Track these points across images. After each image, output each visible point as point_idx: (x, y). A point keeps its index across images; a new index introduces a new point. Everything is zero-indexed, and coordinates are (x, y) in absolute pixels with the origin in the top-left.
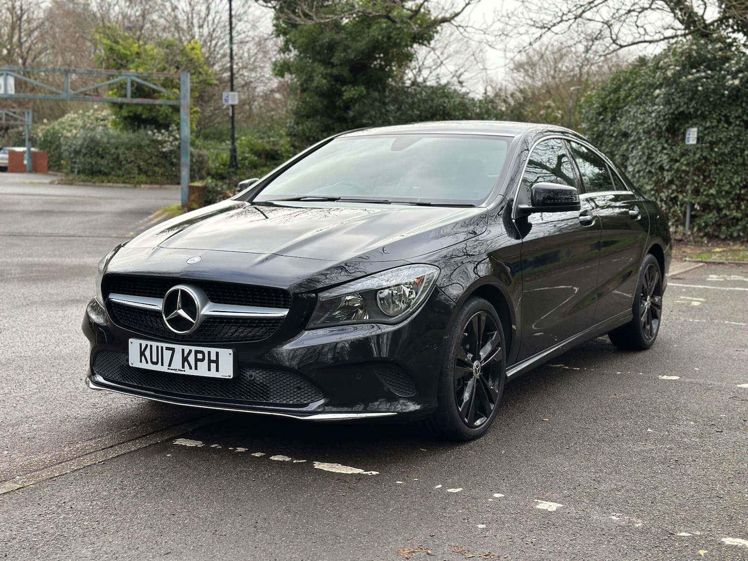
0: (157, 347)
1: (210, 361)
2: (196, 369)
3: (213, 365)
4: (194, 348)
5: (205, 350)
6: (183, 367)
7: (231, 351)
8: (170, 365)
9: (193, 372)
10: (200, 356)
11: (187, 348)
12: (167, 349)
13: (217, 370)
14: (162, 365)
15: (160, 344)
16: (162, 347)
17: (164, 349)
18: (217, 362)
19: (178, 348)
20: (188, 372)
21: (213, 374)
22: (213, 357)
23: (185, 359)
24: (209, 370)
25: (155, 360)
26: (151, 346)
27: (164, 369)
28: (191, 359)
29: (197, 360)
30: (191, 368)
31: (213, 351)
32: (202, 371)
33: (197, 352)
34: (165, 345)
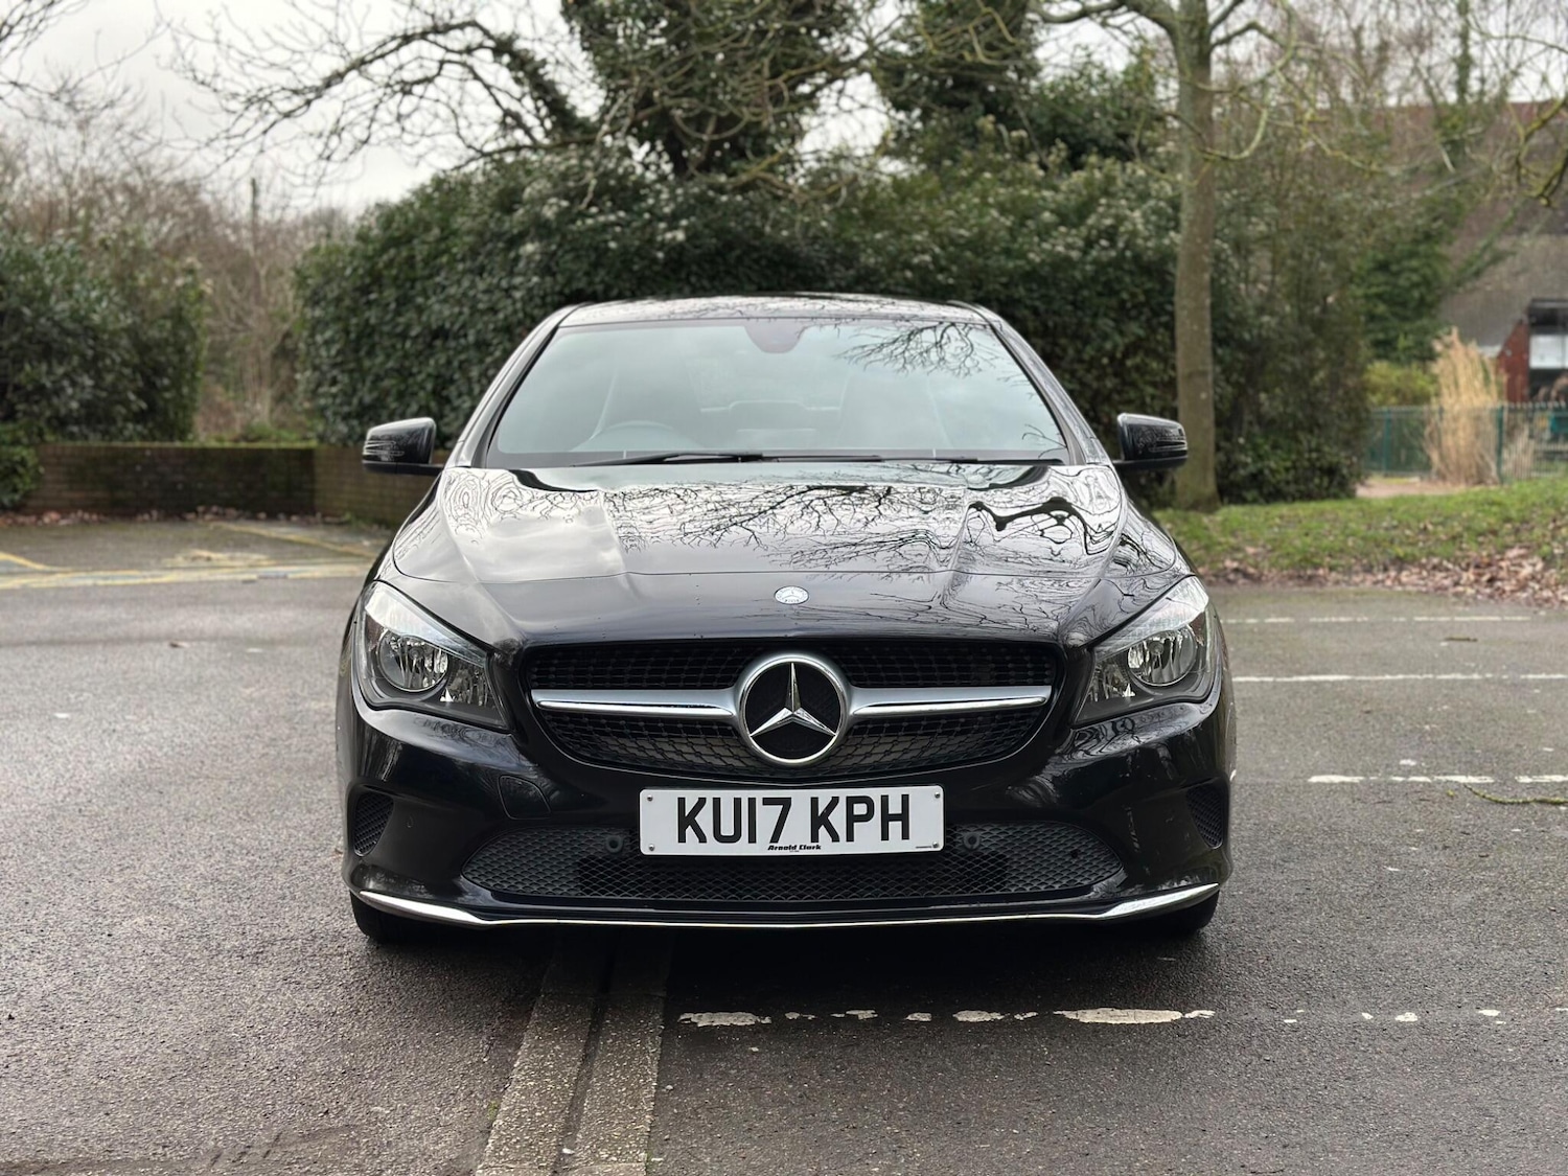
0: (737, 802)
1: (887, 818)
2: (850, 838)
3: (895, 827)
4: (843, 794)
5: (875, 794)
6: (815, 838)
7: (938, 790)
8: (775, 838)
9: (843, 848)
10: (860, 809)
11: (824, 796)
12: (767, 801)
13: (905, 835)
14: (752, 839)
15: (745, 795)
16: (752, 802)
17: (759, 803)
18: (903, 817)
19: (800, 798)
20: (827, 847)
21: (896, 845)
22: (895, 808)
23: (819, 820)
24: (885, 836)
25: (727, 829)
26: (717, 802)
27: (760, 848)
28: (838, 819)
29: (852, 819)
30: (835, 838)
31: (895, 794)
32: (868, 840)
33: (851, 801)
34: (759, 795)
